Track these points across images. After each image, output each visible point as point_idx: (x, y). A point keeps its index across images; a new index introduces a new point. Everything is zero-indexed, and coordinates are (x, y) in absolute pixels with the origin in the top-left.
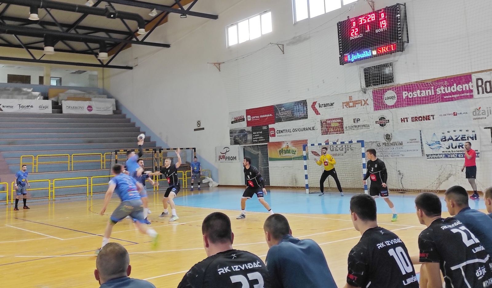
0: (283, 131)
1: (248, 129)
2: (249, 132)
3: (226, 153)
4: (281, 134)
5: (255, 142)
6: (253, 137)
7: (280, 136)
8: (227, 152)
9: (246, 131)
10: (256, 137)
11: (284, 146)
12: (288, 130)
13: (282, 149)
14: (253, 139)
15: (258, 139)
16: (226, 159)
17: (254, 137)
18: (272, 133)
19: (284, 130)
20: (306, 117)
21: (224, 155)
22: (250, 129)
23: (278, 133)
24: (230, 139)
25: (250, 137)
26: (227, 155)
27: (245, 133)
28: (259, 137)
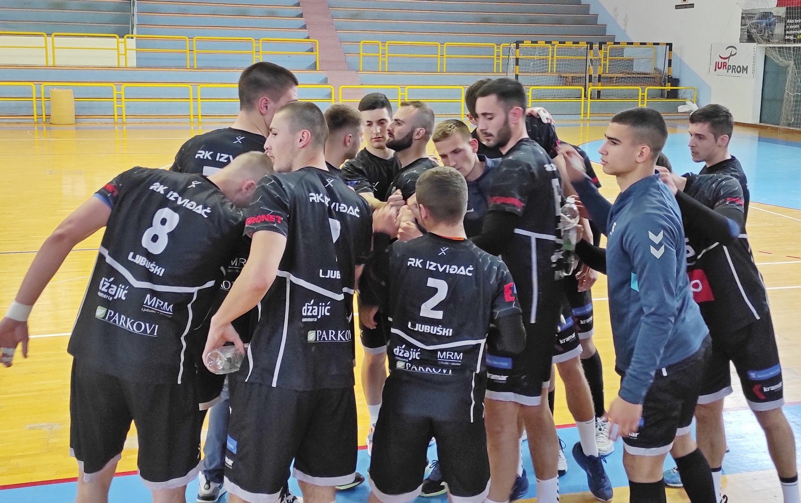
1: (778, 13)
2: (780, 19)
3: (729, 58)
5: (789, 40)
6: (786, 30)
8: (731, 55)
9: (774, 16)
10: (792, 29)
14: (785, 34)
15: (795, 36)
16: (729, 69)
17: (789, 30)
21: (726, 61)
22: (782, 11)
24: (741, 29)
25: (779, 29)
26: (732, 62)
27: (773, 19)
28: (798, 29)
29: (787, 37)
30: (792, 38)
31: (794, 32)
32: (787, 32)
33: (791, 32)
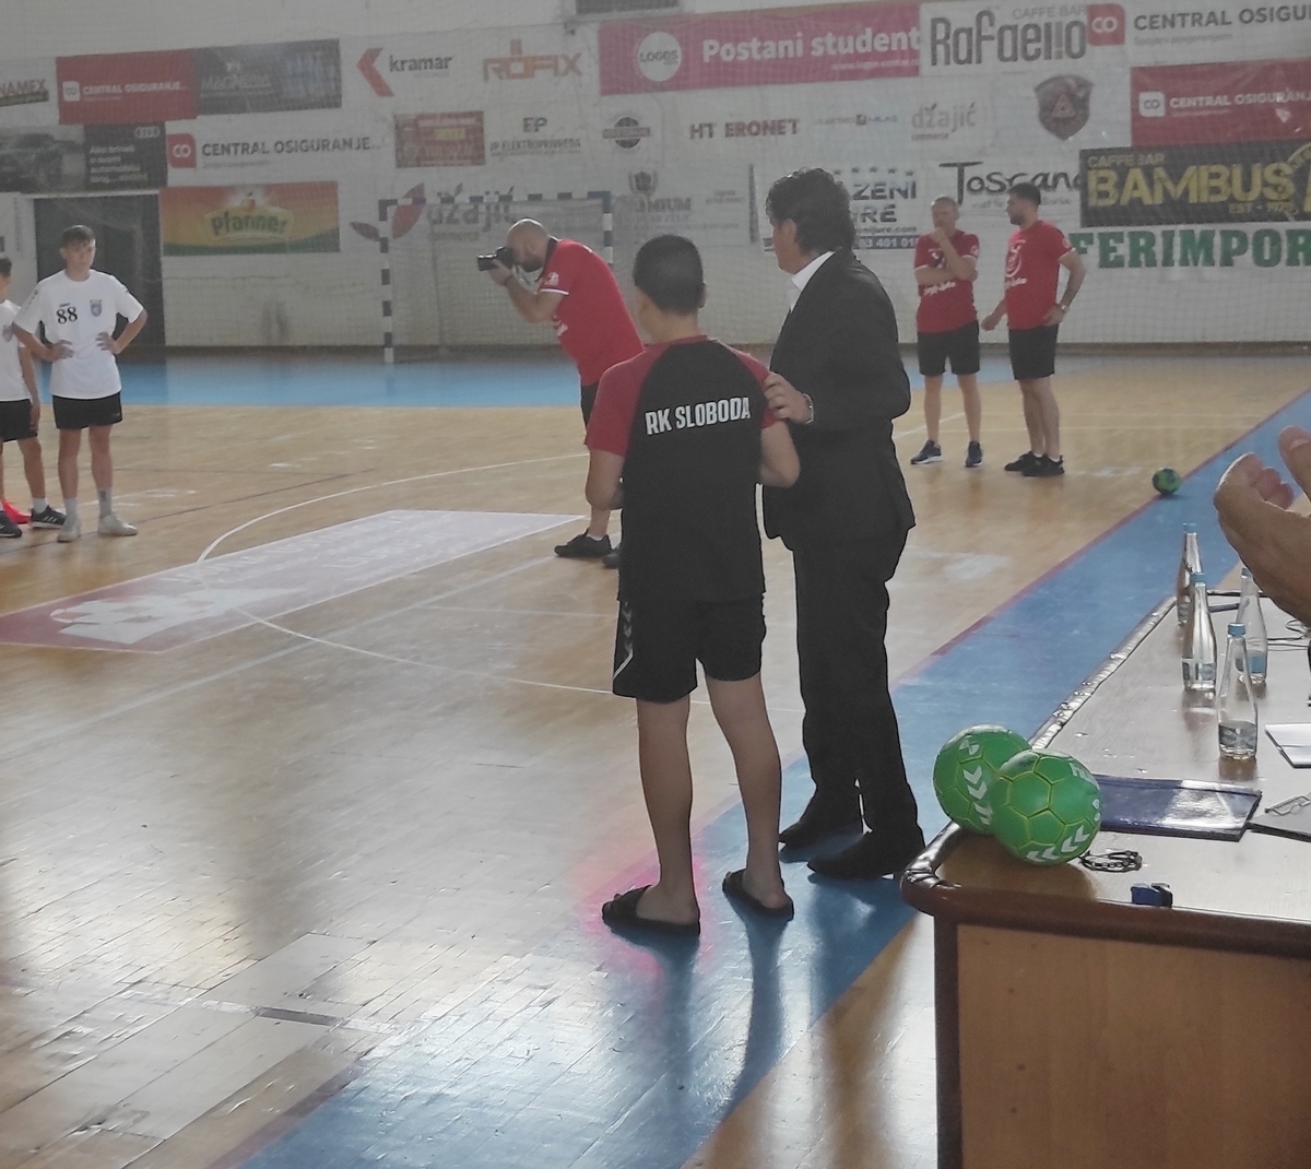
0: (232, 149)
1: (66, 135)
2: (71, 147)
4: (224, 158)
5: (100, 187)
6: (89, 166)
7: (217, 166)
9: (55, 142)
10: (106, 165)
11: (236, 203)
12: (255, 144)
13: (226, 214)
14: (88, 175)
15: (113, 175)
17: (98, 165)
18: (179, 150)
19: (236, 145)
20: (333, 101)
22: (75, 132)
23: (208, 154)
27: (53, 148)
28: (118, 165)
29: (94, 180)
30: (106, 180)
31: (108, 170)
32: (93, 170)
33: (102, 169)
